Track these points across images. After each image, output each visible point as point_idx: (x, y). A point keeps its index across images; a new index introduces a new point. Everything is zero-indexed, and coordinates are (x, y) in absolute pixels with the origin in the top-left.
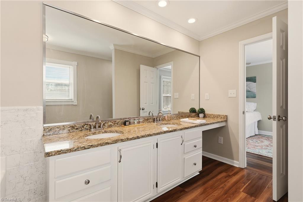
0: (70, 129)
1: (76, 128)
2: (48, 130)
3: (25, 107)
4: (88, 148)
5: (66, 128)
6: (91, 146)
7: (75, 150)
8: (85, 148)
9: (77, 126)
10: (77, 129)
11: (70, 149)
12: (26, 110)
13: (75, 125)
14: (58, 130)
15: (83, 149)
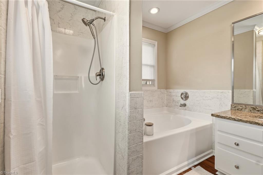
0: (251, 109)
1: (257, 109)
2: (234, 107)
3: (222, 91)
4: (238, 121)
5: (247, 108)
6: (240, 120)
7: (228, 119)
8: (234, 120)
9: (259, 108)
10: (258, 111)
11: (225, 117)
12: (222, 92)
13: (256, 107)
14: (241, 108)
15: (233, 120)
